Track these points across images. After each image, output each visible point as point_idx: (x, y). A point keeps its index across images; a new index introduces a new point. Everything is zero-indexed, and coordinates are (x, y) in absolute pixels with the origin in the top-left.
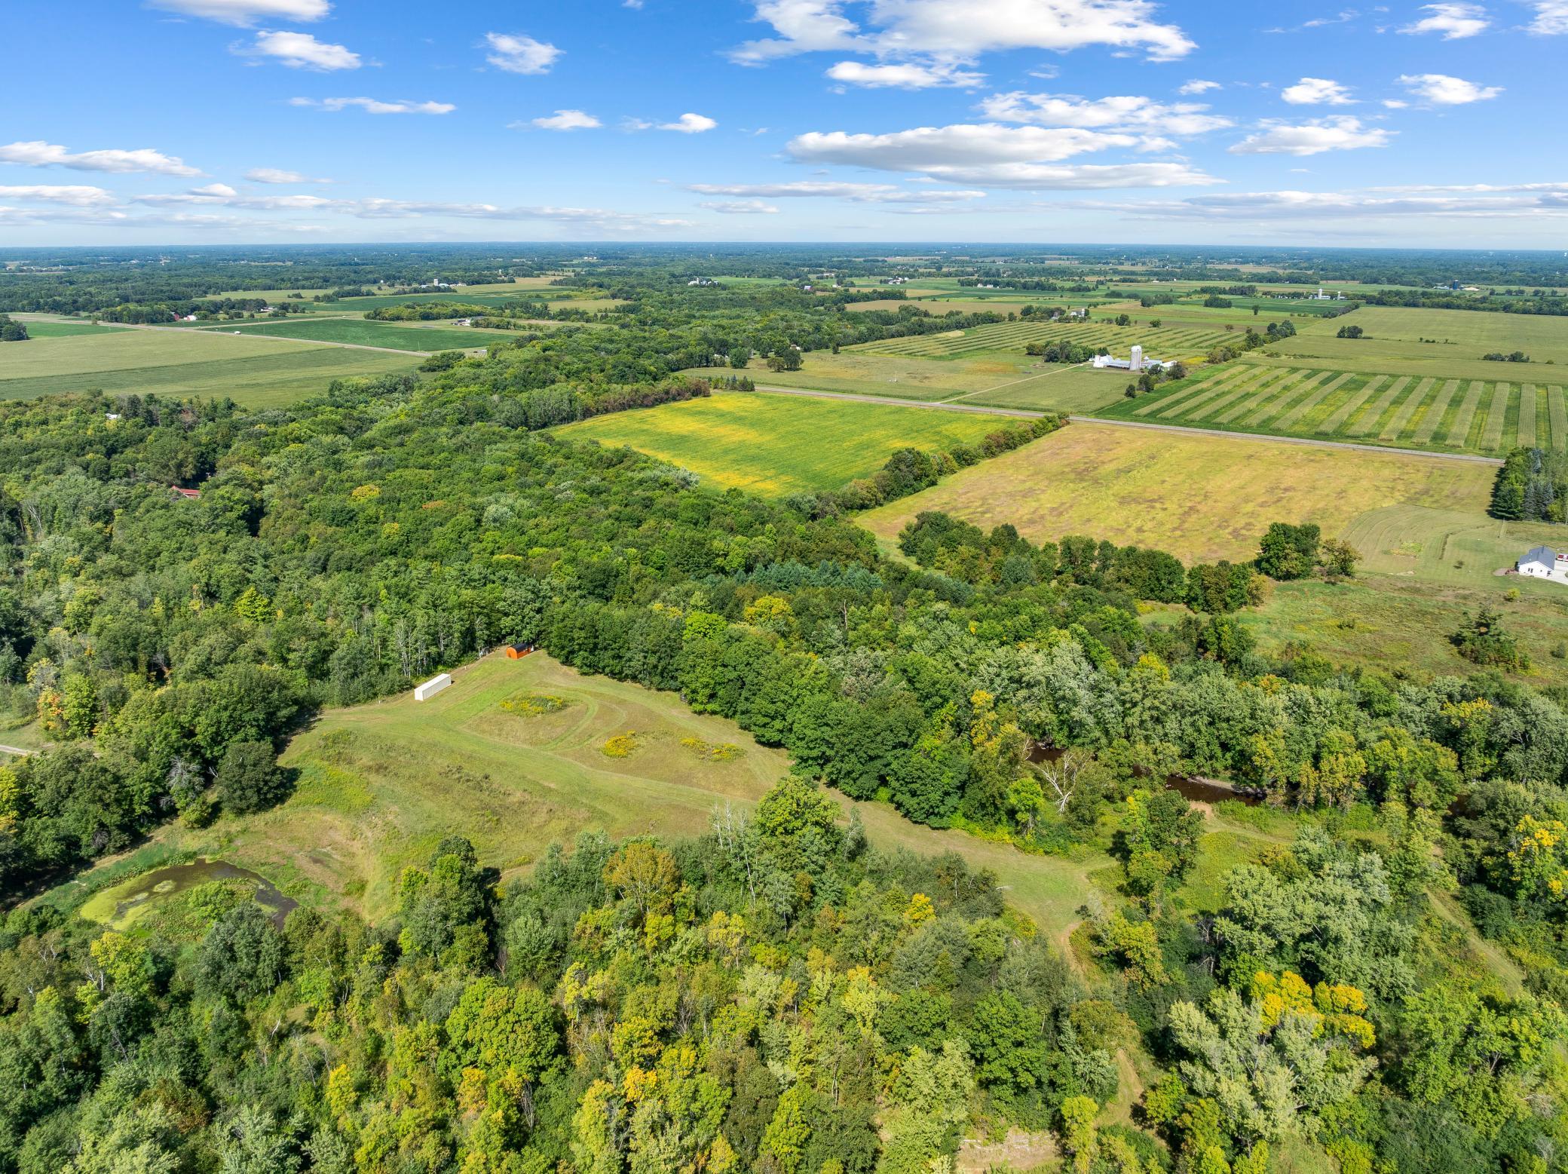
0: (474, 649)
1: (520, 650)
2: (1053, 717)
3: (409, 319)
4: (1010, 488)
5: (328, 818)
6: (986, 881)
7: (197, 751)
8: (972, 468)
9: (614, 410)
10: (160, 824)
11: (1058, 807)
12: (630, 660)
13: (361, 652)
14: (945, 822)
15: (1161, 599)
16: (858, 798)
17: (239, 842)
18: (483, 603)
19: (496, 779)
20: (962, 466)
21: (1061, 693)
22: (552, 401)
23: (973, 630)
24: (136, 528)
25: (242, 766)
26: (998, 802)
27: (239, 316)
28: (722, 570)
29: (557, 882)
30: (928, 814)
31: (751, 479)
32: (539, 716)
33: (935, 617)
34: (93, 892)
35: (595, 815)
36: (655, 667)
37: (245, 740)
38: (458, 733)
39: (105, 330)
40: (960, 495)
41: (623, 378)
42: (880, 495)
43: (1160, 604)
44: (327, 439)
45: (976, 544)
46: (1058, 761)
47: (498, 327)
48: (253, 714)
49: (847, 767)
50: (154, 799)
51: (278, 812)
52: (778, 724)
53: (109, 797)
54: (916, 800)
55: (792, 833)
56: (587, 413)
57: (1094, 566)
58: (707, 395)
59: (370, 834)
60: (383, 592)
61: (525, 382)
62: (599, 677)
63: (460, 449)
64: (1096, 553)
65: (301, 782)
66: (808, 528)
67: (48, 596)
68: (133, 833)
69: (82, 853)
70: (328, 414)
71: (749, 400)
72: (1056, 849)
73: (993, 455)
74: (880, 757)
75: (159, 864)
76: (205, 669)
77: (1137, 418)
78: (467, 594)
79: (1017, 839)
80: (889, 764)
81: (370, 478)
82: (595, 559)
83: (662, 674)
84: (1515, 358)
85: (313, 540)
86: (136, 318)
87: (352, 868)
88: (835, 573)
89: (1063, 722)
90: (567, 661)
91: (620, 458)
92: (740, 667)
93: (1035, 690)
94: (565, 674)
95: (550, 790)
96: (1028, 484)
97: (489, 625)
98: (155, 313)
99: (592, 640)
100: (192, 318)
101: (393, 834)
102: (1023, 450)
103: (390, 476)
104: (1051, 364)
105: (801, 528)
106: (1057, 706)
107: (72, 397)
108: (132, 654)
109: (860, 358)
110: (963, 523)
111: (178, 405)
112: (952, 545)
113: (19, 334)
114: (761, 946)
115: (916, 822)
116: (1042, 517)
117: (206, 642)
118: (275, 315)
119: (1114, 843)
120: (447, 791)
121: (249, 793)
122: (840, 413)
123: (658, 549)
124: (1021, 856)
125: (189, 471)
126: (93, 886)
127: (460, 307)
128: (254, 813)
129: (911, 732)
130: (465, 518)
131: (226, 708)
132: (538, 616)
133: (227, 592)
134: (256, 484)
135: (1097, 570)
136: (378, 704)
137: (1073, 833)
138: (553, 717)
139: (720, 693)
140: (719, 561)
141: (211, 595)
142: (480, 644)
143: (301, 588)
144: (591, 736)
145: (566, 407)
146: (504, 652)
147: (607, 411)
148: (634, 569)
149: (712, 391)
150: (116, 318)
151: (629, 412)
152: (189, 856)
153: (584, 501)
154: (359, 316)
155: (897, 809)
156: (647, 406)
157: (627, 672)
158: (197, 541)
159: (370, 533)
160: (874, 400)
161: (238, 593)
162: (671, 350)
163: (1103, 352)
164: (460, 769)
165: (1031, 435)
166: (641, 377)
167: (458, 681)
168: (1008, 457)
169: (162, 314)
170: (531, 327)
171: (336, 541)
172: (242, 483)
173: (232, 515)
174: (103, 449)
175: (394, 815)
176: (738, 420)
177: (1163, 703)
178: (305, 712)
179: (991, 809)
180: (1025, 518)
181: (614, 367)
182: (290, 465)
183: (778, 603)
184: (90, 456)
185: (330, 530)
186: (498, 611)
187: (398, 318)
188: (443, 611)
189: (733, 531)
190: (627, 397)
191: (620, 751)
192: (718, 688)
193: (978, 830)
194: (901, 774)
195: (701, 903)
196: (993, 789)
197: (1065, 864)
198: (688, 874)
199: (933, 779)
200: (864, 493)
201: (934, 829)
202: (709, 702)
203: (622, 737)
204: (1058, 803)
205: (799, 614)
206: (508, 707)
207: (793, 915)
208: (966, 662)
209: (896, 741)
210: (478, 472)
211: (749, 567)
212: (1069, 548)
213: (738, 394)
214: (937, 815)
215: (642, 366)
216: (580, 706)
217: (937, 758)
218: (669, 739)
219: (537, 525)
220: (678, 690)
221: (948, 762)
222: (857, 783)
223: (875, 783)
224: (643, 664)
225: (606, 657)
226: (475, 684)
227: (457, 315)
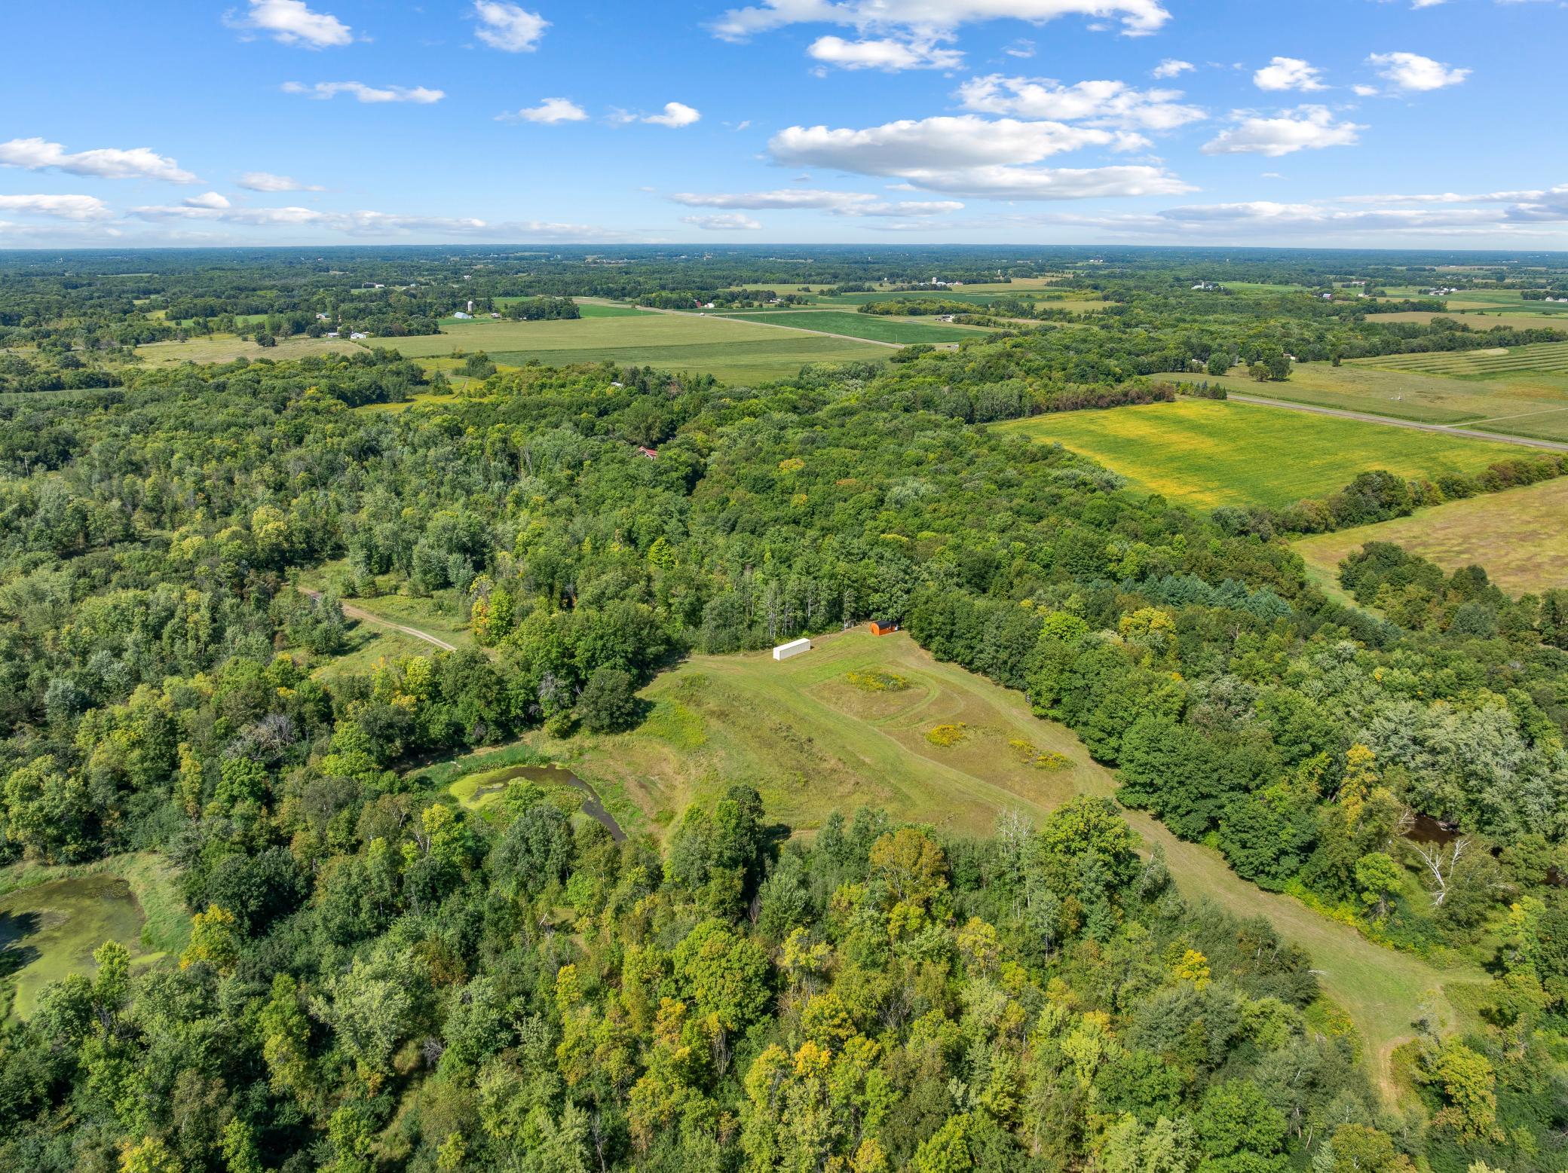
1: (883, 627)
2: (1461, 795)
3: (898, 314)
4: (1505, 529)
5: (666, 750)
6: (1295, 959)
7: (573, 671)
8: (1463, 501)
9: (1065, 409)
10: (531, 729)
11: (1433, 899)
12: (981, 652)
13: (732, 606)
14: (1276, 884)
16: (1183, 837)
17: (587, 757)
18: (854, 577)
19: (818, 743)
20: (1449, 498)
21: (1473, 767)
22: (1001, 396)
23: (1378, 677)
24: (592, 478)
25: (602, 689)
26: (1343, 874)
27: (750, 305)
28: (1113, 576)
29: (831, 849)
30: (1258, 872)
31: (1189, 489)
32: (879, 692)
33: (1338, 656)
34: (464, 774)
35: (898, 795)
36: (1005, 662)
37: (614, 667)
38: (799, 695)
39: (639, 313)
40: (1436, 530)
41: (1083, 377)
42: (1332, 520)
44: (777, 416)
45: (1431, 586)
46: (1448, 845)
47: (978, 324)
48: (625, 647)
49: (1173, 801)
50: (527, 703)
51: (626, 736)
52: (1113, 742)
53: (492, 695)
54: (1246, 852)
55: (1074, 854)
56: (1036, 410)
58: (1171, 400)
59: (693, 772)
60: (768, 555)
61: (982, 376)
62: (953, 665)
63: (893, 433)
65: (652, 715)
66: (1223, 544)
67: (509, 526)
68: (507, 731)
69: (465, 740)
70: (789, 394)
71: (1216, 408)
72: (1411, 946)
73: (1496, 489)
74: (1216, 797)
75: (520, 762)
76: (599, 601)
78: (842, 566)
79: (1362, 924)
80: (1221, 807)
81: (801, 453)
82: (979, 548)
83: (1011, 670)
85: (732, 502)
86: (666, 304)
87: (669, 799)
88: (1241, 594)
89: (1471, 802)
90: (925, 646)
91: (1047, 455)
92: (1090, 676)
93: (1441, 758)
94: (921, 658)
95: (864, 763)
96: (1531, 527)
97: (858, 599)
98: (682, 299)
99: (949, 627)
100: (711, 305)
101: (713, 776)
102: (1539, 487)
103: (817, 453)
105: (1215, 543)
106: (1466, 782)
107: (591, 366)
108: (550, 581)
109: (1364, 372)
110: (1419, 560)
111: (669, 378)
112: (1398, 582)
113: (573, 314)
114: (1014, 964)
115: (1242, 878)
116: (1539, 566)
117: (604, 577)
118: (781, 306)
119: (1494, 957)
120: (771, 746)
121: (603, 714)
122: (1318, 429)
123: (1047, 548)
124: (1362, 943)
125: (655, 434)
126: (465, 769)
127: (947, 304)
128: (607, 734)
129: (1256, 776)
130: (868, 497)
131: (602, 638)
132: (905, 597)
133: (643, 540)
134: (705, 451)
136: (740, 657)
137: (1440, 932)
138: (891, 696)
139: (1064, 700)
140: (1112, 567)
141: (631, 539)
142: (844, 617)
143: (705, 543)
144: (921, 720)
145: (1015, 402)
146: (869, 628)
147: (1057, 409)
148: (1018, 562)
149: (1177, 396)
150: (650, 304)
151: (1082, 412)
152: (545, 760)
153: (991, 492)
154: (853, 309)
155: (1225, 858)
156: (1101, 408)
157: (977, 663)
158: (638, 493)
159: (782, 502)
160: (1365, 418)
161: (653, 540)
162: (1146, 353)
164: (789, 728)
165: (1555, 471)
166: (1102, 377)
167: (817, 648)
168: (1518, 493)
169: (687, 301)
170: (1010, 325)
171: (751, 506)
172: (693, 448)
173: (674, 475)
174: (596, 410)
175: (719, 759)
178: (674, 652)
179: (1334, 881)
180: (1513, 565)
181: (1077, 366)
182: (740, 436)
183: (1160, 617)
184: (584, 415)
185: (749, 496)
186: (869, 587)
187: (888, 313)
188: (815, 578)
189: (1136, 537)
190: (1082, 397)
191: (945, 740)
192: (1063, 694)
193: (1315, 902)
194: (1234, 819)
195: (967, 905)
196: (1339, 858)
197: (1420, 967)
198: (961, 873)
199: (1269, 833)
200: (1312, 515)
201: (1263, 889)
202: (1052, 707)
203: (951, 727)
204: (1435, 894)
205: (1182, 632)
206: (854, 679)
207: (1057, 941)
208: (1360, 712)
209: (1235, 781)
210: (900, 455)
211: (1142, 576)
212: (1553, 603)
213: (1206, 401)
214: (1268, 874)
215: (1107, 366)
216: (922, 689)
217: (1279, 810)
218: (999, 737)
219: (935, 510)
220: (1024, 690)
221: (1292, 817)
222: (1184, 820)
223: (1204, 825)
224: (994, 658)
225: (959, 646)
226: (832, 653)
227: (943, 311)
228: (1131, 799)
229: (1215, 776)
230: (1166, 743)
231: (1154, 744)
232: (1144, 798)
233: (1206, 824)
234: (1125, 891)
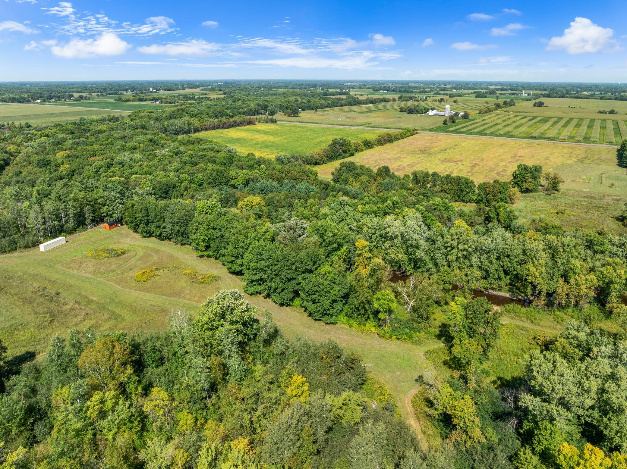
0: (84, 224)
1: (111, 225)
2: (406, 257)
3: (134, 101)
4: (388, 157)
6: (353, 361)
8: (371, 149)
9: (210, 129)
11: (406, 309)
12: (165, 228)
14: (333, 319)
15: (464, 201)
16: (282, 305)
18: (90, 199)
19: (63, 294)
20: (367, 149)
21: (410, 242)
22: (179, 125)
23: (360, 210)
26: (367, 306)
27: (60, 100)
28: (234, 187)
30: (324, 314)
32: (106, 259)
33: (341, 204)
35: (114, 316)
36: (178, 231)
38: (54, 268)
40: (364, 159)
41: (216, 116)
42: (325, 158)
43: (463, 203)
45: (369, 176)
46: (407, 281)
47: (171, 103)
49: (274, 285)
52: (239, 261)
54: (315, 305)
55: (216, 329)
56: (197, 130)
57: (429, 186)
58: (254, 124)
61: (170, 117)
62: (152, 239)
63: (122, 138)
64: (430, 178)
66: (282, 168)
71: (273, 126)
72: (404, 336)
73: (382, 144)
74: (296, 279)
77: (448, 132)
79: (379, 330)
80: (299, 284)
81: (69, 149)
82: (164, 179)
83: (182, 235)
84: (612, 112)
86: (13, 100)
88: (293, 187)
89: (410, 259)
90: (136, 232)
91: (199, 141)
92: (223, 229)
93: (395, 241)
94: (132, 237)
95: (92, 301)
96: (397, 155)
97: (94, 211)
98: (22, 98)
99: (146, 218)
100: (39, 101)
102: (396, 143)
104: (410, 115)
105: (279, 168)
106: (407, 250)
109: (326, 112)
110: (362, 166)
111: (3, 126)
112: (357, 176)
115: (315, 320)
116: (404, 168)
118: (76, 100)
119: (441, 331)
120: (31, 302)
122: (314, 131)
123: (200, 176)
124: (381, 341)
127: (157, 97)
129: (315, 263)
130: (104, 163)
132: (121, 206)
134: (15, 154)
135: (430, 187)
136: (18, 253)
137: (415, 326)
138: (114, 259)
139: (212, 245)
140: (232, 182)
142: (88, 222)
144: (131, 269)
145: (186, 127)
146: (103, 228)
147: (206, 130)
148: (185, 184)
149: (256, 123)
151: (217, 130)
153: (171, 156)
154: (112, 100)
155: (305, 311)
156: (225, 128)
157: (164, 234)
159: (55, 171)
160: (329, 126)
162: (243, 108)
163: (433, 109)
164: (45, 289)
165: (400, 137)
166: (224, 116)
167: (70, 241)
168: (389, 145)
169: (25, 99)
170: (185, 102)
171: (35, 174)
176: (265, 132)
177: (470, 247)
179: (362, 311)
180: (395, 168)
181: (213, 112)
183: (257, 199)
185: (35, 169)
186: (100, 204)
187: (129, 101)
188: (64, 202)
189: (243, 168)
190: (216, 124)
191: (144, 278)
192: (211, 242)
193: (354, 324)
194: (307, 289)
195: (153, 379)
196: (364, 298)
197: (410, 346)
198: (148, 358)
199: (326, 292)
200: (317, 157)
201: (327, 324)
202: (206, 250)
203: (148, 270)
204: (406, 306)
205: (269, 205)
206: (90, 254)
207: (213, 388)
208: (355, 227)
209: (304, 268)
210: (124, 146)
211: (247, 184)
212: (416, 176)
213: (269, 124)
214: (328, 315)
215: (226, 112)
216: (133, 254)
217: (329, 278)
218: (177, 271)
219: (141, 165)
220: (190, 244)
221: (336, 281)
222: (281, 295)
223: (291, 295)
224: (172, 230)
225: (152, 228)
226: (79, 243)
227: (154, 99)
228: (252, 290)
229: (294, 267)
230: (265, 255)
231: (259, 257)
232: (259, 288)
233: (293, 295)
234: (253, 344)
